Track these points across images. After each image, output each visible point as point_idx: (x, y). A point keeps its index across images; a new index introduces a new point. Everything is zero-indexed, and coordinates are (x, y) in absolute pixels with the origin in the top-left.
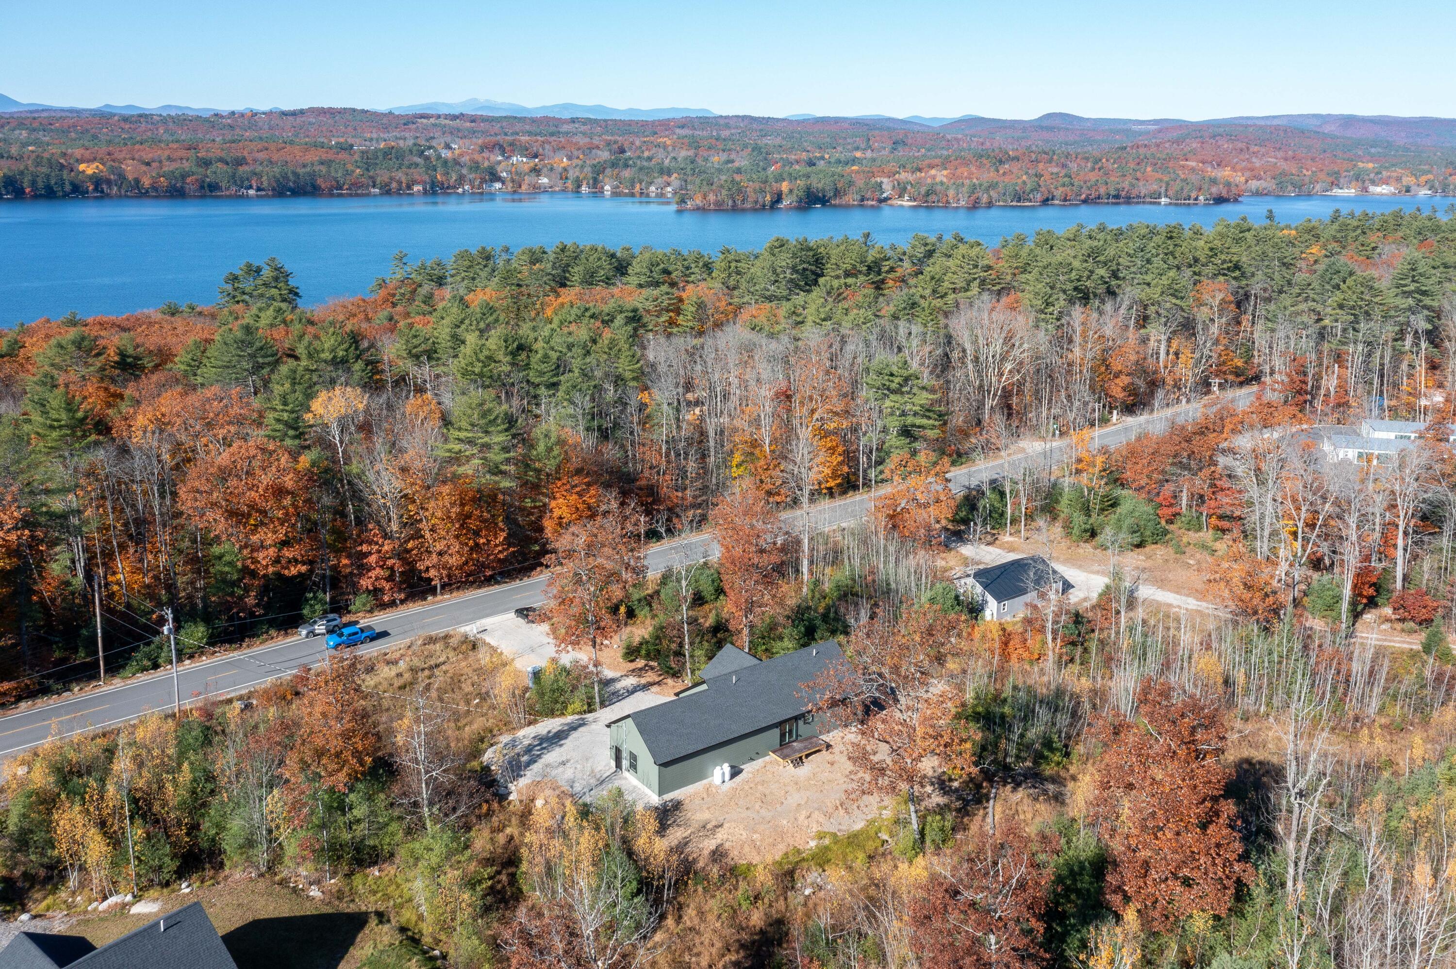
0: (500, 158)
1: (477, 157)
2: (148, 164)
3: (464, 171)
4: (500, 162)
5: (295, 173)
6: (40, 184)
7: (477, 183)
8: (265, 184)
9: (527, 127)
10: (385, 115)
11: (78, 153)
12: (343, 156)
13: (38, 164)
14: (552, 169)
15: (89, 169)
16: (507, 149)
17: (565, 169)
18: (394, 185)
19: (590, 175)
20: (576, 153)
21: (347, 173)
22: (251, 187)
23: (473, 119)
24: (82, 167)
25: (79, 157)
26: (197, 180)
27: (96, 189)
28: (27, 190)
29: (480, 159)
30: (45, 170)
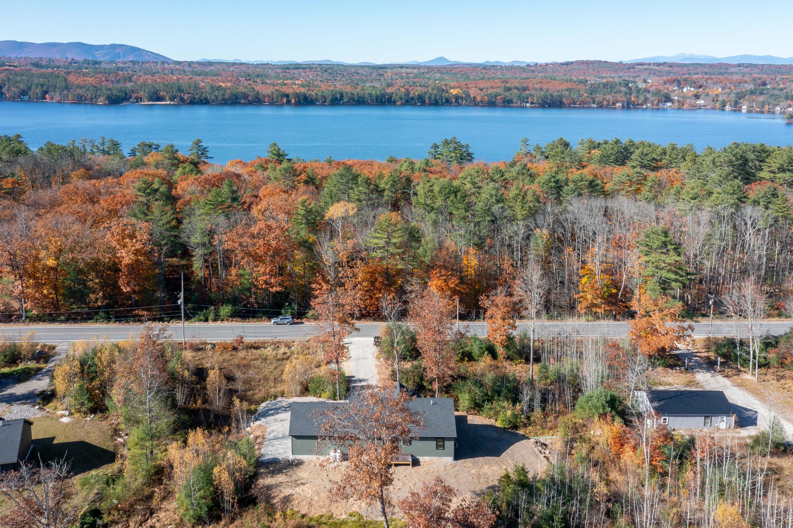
0: (676, 88)
1: (660, 87)
2: (482, 90)
3: (648, 96)
4: (674, 91)
5: (551, 95)
6: (432, 99)
7: (656, 102)
8: (535, 101)
9: (706, 70)
10: (617, 64)
11: (452, 84)
12: (581, 86)
13: (433, 89)
14: (707, 95)
15: (454, 92)
16: (682, 82)
17: (717, 95)
18: (605, 103)
19: (734, 99)
20: (729, 85)
21: (580, 96)
22: (528, 102)
23: (671, 65)
24: (452, 91)
25: (452, 86)
26: (502, 98)
27: (456, 102)
28: (427, 101)
29: (662, 89)
30: (435, 92)
